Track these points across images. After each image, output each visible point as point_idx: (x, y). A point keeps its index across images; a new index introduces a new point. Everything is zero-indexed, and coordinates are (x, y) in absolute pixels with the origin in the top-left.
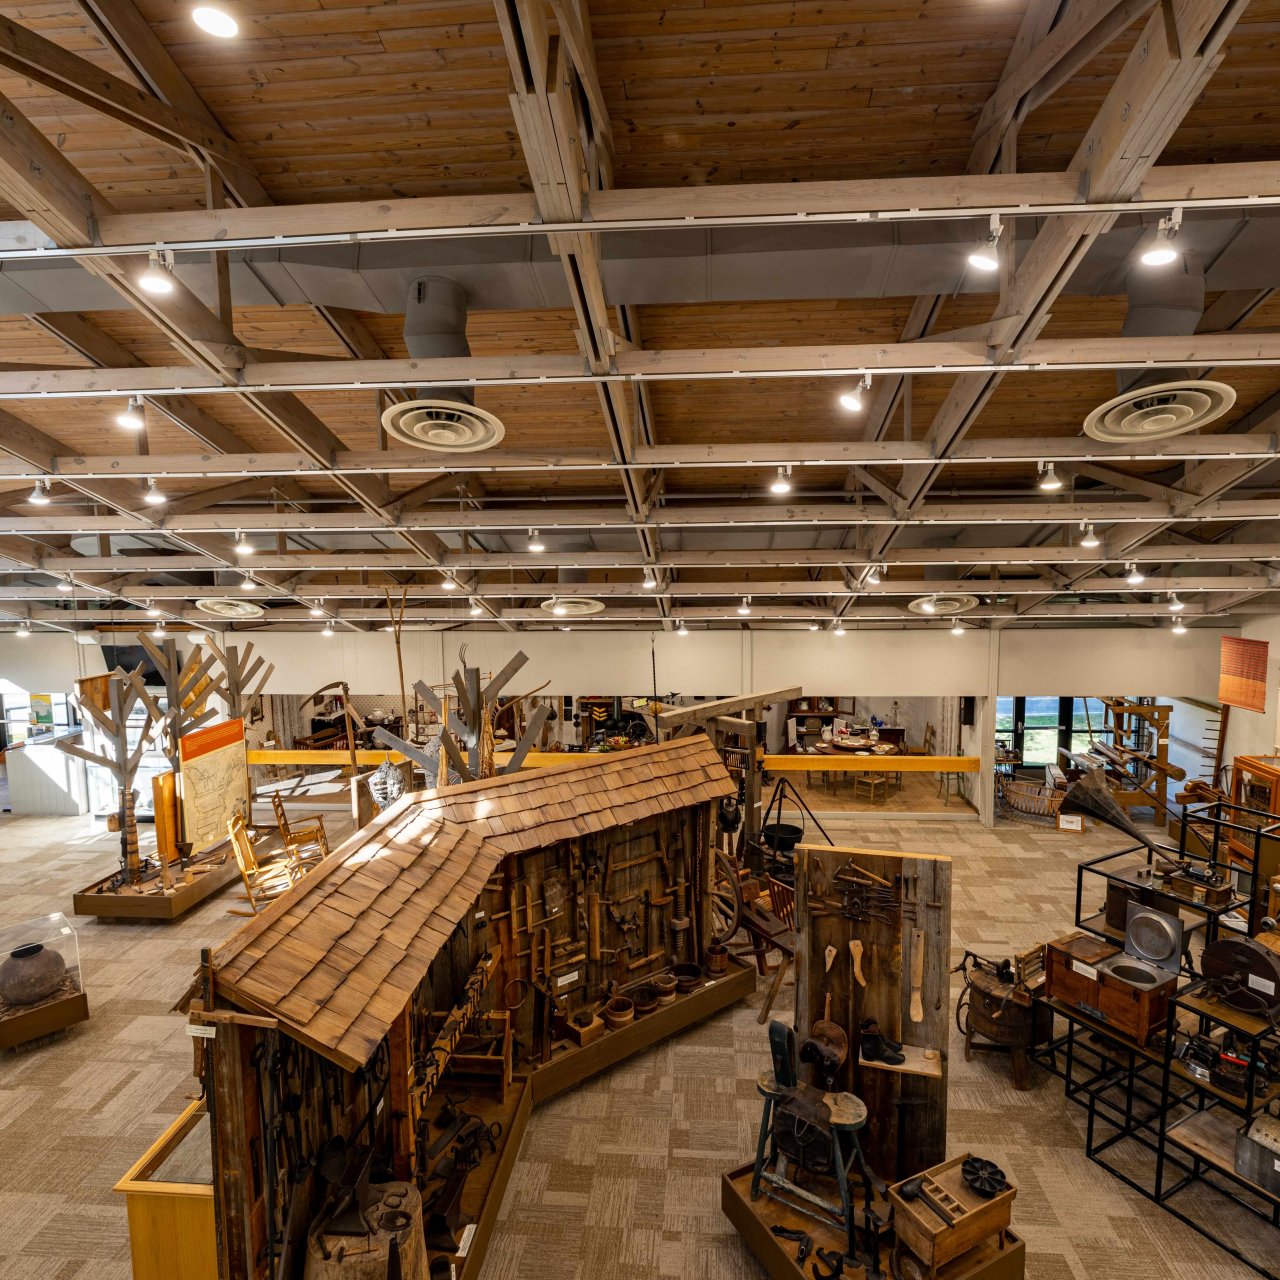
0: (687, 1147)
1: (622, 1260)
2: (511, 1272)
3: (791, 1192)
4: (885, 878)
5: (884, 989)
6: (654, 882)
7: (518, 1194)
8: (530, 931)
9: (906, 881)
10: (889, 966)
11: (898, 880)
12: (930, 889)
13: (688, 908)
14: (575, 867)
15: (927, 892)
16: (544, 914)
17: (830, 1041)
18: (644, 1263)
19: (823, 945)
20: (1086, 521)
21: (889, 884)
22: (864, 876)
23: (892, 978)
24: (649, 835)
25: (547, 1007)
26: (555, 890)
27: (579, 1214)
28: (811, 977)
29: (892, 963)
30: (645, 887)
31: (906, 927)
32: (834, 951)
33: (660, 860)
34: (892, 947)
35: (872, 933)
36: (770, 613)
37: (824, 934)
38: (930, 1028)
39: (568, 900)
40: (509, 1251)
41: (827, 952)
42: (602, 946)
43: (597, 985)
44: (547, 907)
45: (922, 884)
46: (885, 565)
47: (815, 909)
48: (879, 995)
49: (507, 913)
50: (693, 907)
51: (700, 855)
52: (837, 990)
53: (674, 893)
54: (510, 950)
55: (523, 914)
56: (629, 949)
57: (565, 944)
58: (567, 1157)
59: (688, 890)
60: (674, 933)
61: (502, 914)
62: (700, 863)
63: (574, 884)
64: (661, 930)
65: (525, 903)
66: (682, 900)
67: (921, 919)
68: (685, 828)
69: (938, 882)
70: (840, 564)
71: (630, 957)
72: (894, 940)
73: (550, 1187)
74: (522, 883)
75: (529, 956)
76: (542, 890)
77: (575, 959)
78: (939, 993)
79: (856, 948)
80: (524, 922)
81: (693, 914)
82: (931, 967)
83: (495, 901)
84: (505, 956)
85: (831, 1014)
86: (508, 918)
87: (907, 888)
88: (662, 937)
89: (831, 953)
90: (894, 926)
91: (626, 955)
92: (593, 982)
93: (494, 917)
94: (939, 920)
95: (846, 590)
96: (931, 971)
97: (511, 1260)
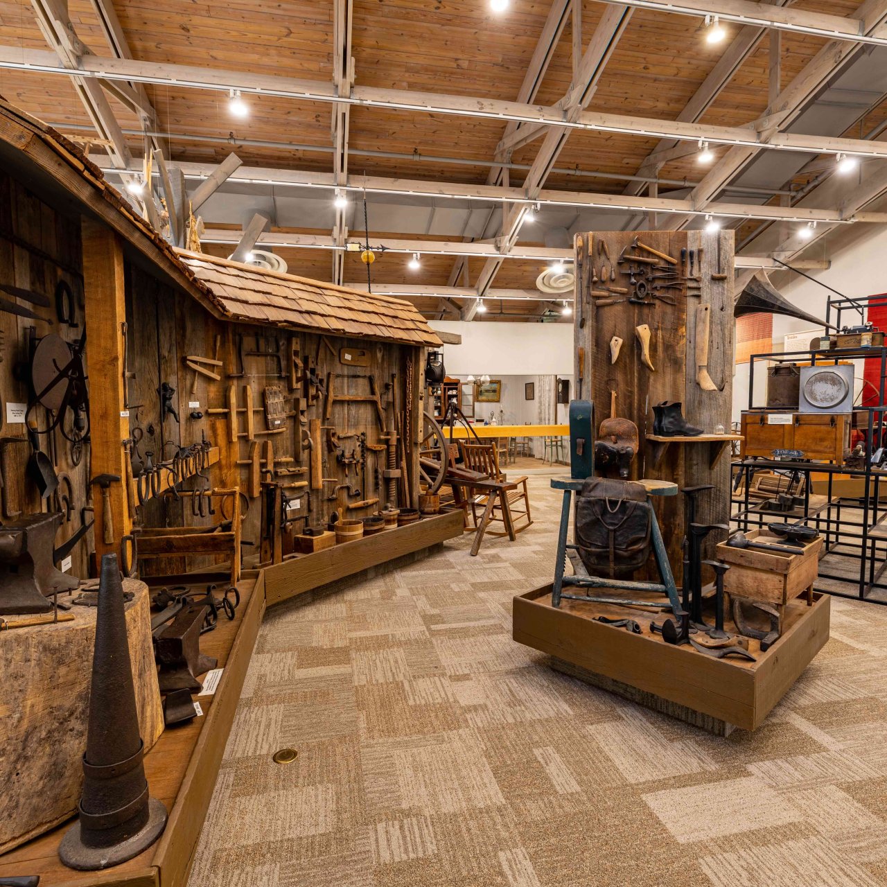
0: (443, 623)
1: (411, 702)
2: (272, 734)
3: (603, 586)
4: (670, 255)
5: (669, 378)
6: (369, 427)
7: (261, 677)
8: (251, 437)
9: (691, 254)
10: (674, 351)
11: (683, 254)
12: (715, 262)
13: (399, 459)
14: (298, 380)
15: (711, 266)
16: (266, 424)
17: (619, 437)
18: (440, 700)
19: (607, 339)
20: (703, 139)
21: (675, 261)
22: (650, 254)
23: (676, 364)
24: (365, 377)
25: (278, 500)
26: (277, 400)
27: (346, 680)
28: (594, 377)
29: (677, 348)
30: (362, 429)
31: (691, 304)
32: (620, 341)
33: (373, 403)
34: (676, 330)
35: (656, 318)
36: (427, 291)
37: (608, 325)
38: (714, 412)
39: (289, 417)
40: (264, 720)
41: (613, 342)
42: (323, 477)
43: (318, 520)
44: (270, 417)
45: (706, 258)
46: (539, 203)
47: (598, 297)
48: (664, 385)
49: (226, 410)
50: (404, 458)
51: (409, 407)
52: (622, 386)
53: (387, 442)
54: (229, 456)
55: (243, 415)
56: (348, 488)
57: (287, 463)
58: (314, 644)
59: (399, 440)
60: (388, 481)
61: (220, 410)
62: (410, 416)
63: (297, 401)
64: (376, 478)
65: (245, 405)
66: (393, 449)
67: (705, 294)
68: (395, 380)
69: (722, 253)
70: (504, 199)
71: (350, 497)
72: (679, 322)
73: (300, 666)
74: (242, 383)
75: (249, 467)
76: (263, 396)
77: (298, 484)
78: (723, 371)
79: (644, 331)
80: (244, 426)
81: (404, 464)
82: (715, 345)
83: (212, 395)
84: (224, 462)
85: (617, 410)
86: (226, 416)
87: (692, 263)
88: (377, 484)
89: (616, 344)
90: (678, 306)
91: (345, 495)
92: (314, 515)
93: (211, 411)
94: (723, 294)
95: (495, 251)
96: (715, 350)
97: (268, 726)
